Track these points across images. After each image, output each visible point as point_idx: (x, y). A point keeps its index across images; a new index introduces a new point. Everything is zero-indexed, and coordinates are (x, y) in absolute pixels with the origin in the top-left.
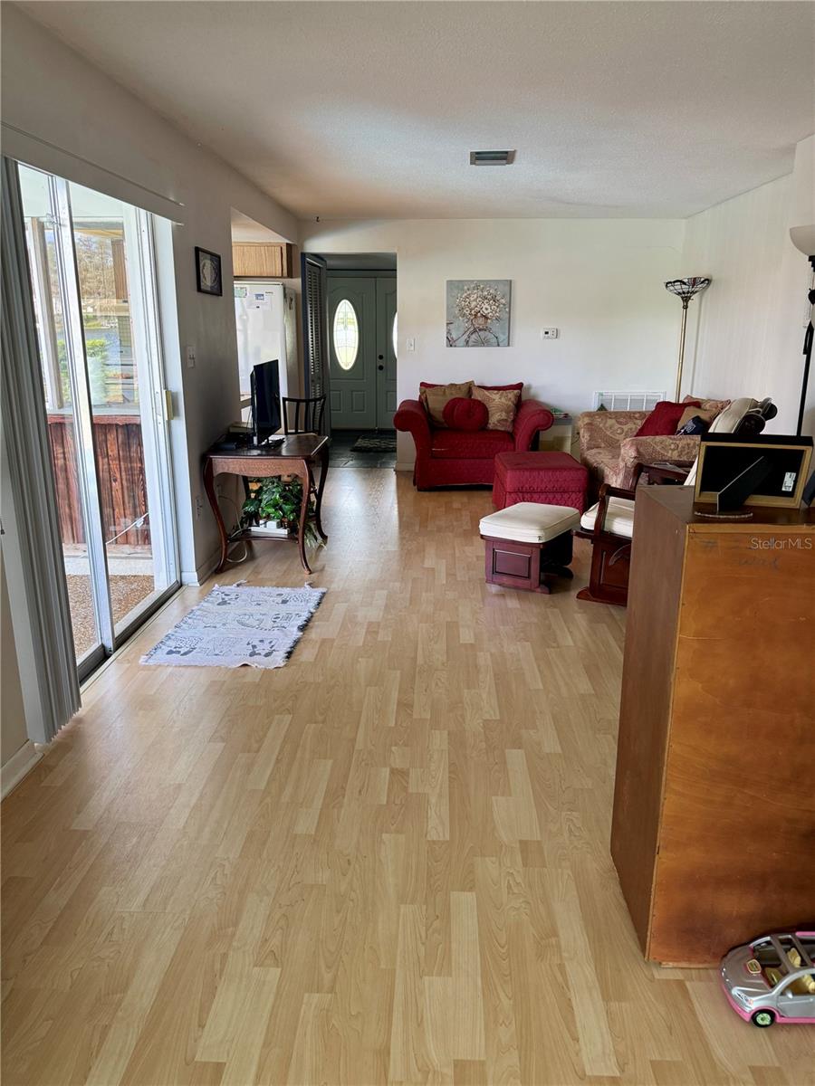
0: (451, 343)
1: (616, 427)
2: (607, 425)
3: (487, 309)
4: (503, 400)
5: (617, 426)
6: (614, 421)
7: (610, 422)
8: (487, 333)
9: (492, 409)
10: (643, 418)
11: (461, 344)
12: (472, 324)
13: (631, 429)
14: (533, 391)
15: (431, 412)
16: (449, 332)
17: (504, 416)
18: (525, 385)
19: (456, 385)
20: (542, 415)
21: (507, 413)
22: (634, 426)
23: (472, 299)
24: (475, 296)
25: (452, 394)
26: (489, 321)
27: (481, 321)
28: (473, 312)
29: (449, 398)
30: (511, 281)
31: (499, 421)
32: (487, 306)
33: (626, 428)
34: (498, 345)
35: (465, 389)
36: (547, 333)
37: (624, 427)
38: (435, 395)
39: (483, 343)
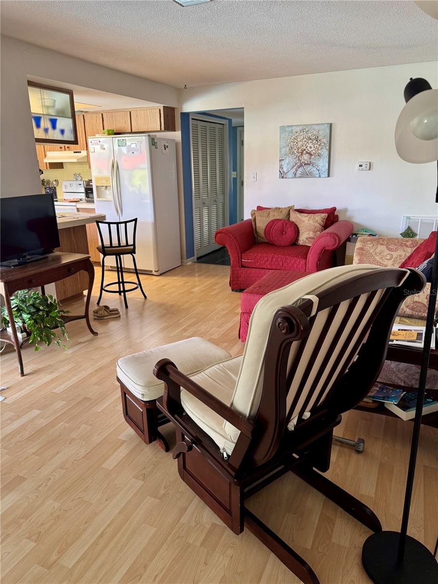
0: (282, 175)
1: (385, 254)
2: (377, 250)
3: (311, 147)
4: (311, 222)
5: (387, 252)
6: (384, 248)
7: (380, 248)
8: (311, 167)
9: (301, 230)
10: (414, 246)
11: (290, 176)
12: (299, 160)
13: (400, 256)
14: (348, 214)
15: (257, 229)
16: (281, 167)
17: (311, 235)
18: (337, 209)
19: (279, 208)
20: (328, 237)
21: (315, 232)
22: (403, 254)
23: (299, 140)
24: (302, 137)
25: (274, 216)
26: (313, 157)
27: (306, 157)
28: (300, 150)
29: (272, 218)
30: (331, 125)
31: (307, 239)
32: (311, 145)
33: (395, 254)
34: (320, 177)
35: (285, 212)
36: (361, 166)
37: (392, 253)
38: (261, 216)
39: (307, 175)
